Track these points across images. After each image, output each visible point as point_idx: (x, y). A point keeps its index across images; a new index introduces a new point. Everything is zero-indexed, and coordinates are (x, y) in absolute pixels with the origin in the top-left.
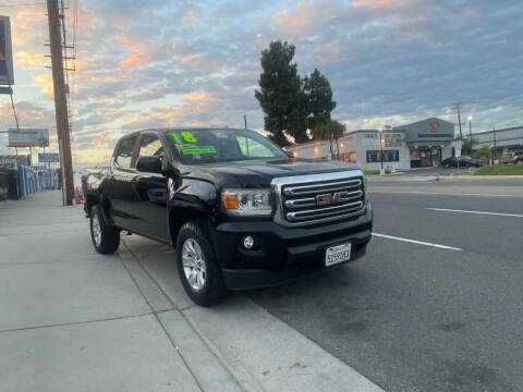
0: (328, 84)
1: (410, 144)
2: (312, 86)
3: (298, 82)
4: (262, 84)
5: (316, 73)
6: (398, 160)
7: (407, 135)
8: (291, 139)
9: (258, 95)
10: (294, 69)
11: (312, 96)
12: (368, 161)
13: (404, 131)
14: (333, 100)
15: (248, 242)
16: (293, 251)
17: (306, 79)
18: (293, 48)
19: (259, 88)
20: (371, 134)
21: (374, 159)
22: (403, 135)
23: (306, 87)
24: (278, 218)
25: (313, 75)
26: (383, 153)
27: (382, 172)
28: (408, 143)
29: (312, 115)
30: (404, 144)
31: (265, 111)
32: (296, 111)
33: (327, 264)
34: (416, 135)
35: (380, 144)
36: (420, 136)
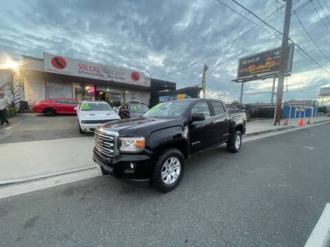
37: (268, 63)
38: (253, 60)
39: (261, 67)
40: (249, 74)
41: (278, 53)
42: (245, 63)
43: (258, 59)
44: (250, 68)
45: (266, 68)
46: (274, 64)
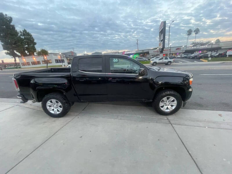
0: (31, 36)
1: (67, 58)
2: (24, 35)
3: (16, 33)
5: (25, 31)
6: (64, 62)
7: (65, 55)
8: (19, 54)
10: (13, 27)
11: (25, 38)
12: (56, 63)
13: (64, 54)
14: (35, 42)
17: (21, 32)
18: (11, 18)
20: (55, 54)
21: (58, 62)
22: (64, 55)
23: (21, 35)
25: (23, 31)
26: (60, 60)
27: (63, 66)
28: (66, 58)
29: (27, 46)
30: (65, 58)
32: (19, 44)
34: (68, 55)
35: (59, 58)
36: (69, 56)
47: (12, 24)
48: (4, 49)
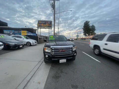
0: (95, 27)
2: (92, 27)
3: (90, 26)
4: (84, 27)
5: (93, 25)
8: (87, 35)
9: (83, 29)
10: (89, 25)
11: (92, 28)
14: (95, 29)
15: (47, 56)
16: (53, 59)
17: (91, 26)
18: (89, 22)
19: (83, 28)
23: (91, 27)
24: (51, 53)
25: (92, 25)
29: (91, 31)
31: (84, 31)
33: (60, 62)
37: (47, 24)
38: (43, 22)
39: (45, 25)
40: (42, 26)
41: (49, 22)
42: (40, 22)
43: (44, 22)
44: (42, 24)
45: (46, 26)
46: (48, 25)
47: (89, 24)
48: (84, 33)
